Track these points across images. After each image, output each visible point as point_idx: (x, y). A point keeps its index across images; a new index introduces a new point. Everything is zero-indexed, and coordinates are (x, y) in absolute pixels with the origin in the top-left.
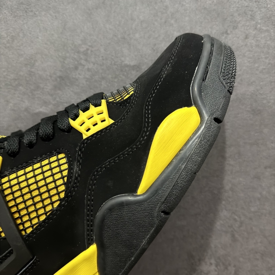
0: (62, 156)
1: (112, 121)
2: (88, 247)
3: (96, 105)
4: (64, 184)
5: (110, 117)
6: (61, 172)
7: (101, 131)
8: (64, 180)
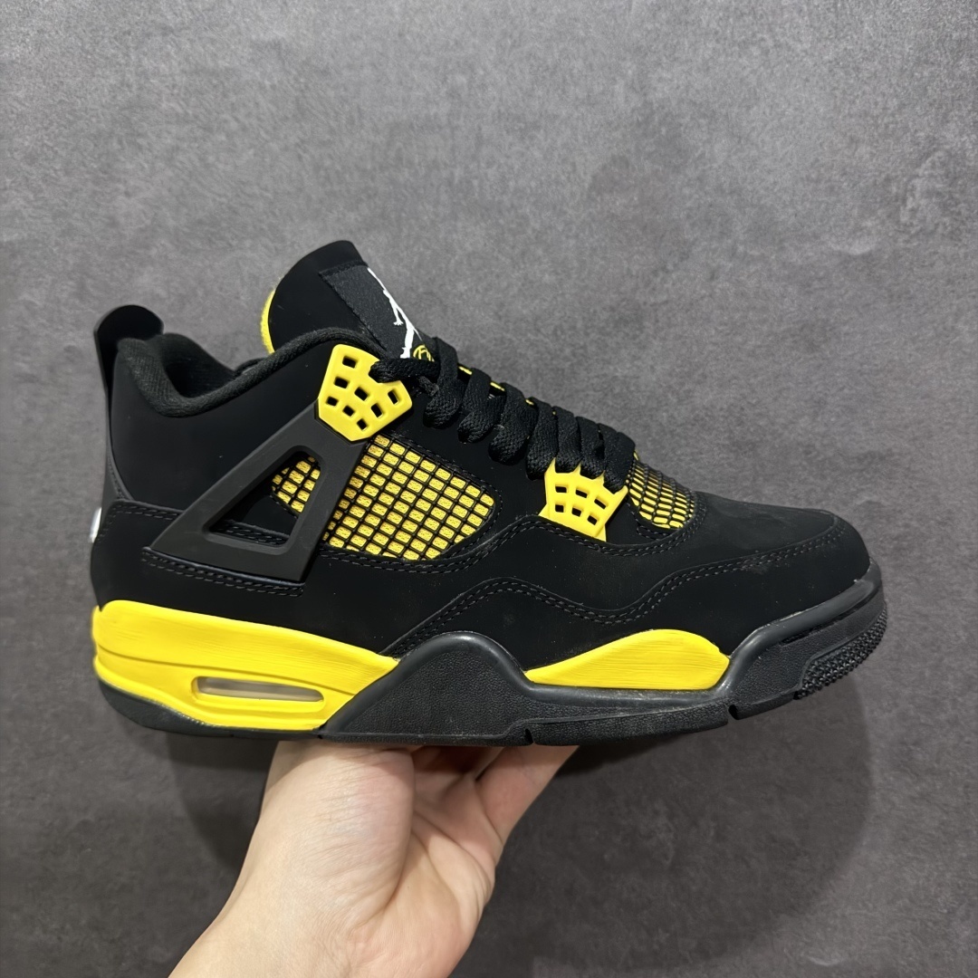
0: (488, 500)
1: (602, 537)
2: (386, 654)
3: (607, 485)
4: (451, 542)
5: (608, 525)
6: (465, 522)
7: (573, 533)
8: (454, 537)
